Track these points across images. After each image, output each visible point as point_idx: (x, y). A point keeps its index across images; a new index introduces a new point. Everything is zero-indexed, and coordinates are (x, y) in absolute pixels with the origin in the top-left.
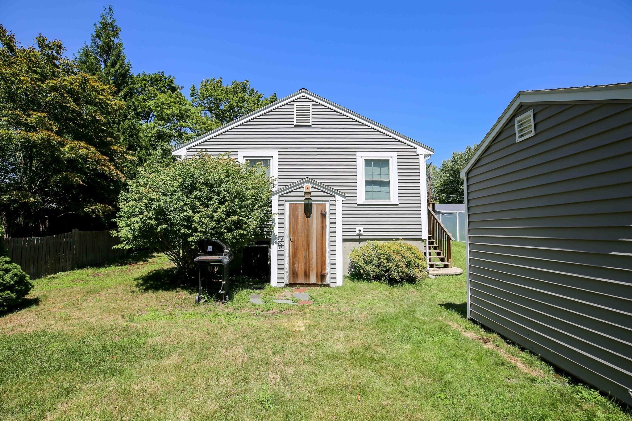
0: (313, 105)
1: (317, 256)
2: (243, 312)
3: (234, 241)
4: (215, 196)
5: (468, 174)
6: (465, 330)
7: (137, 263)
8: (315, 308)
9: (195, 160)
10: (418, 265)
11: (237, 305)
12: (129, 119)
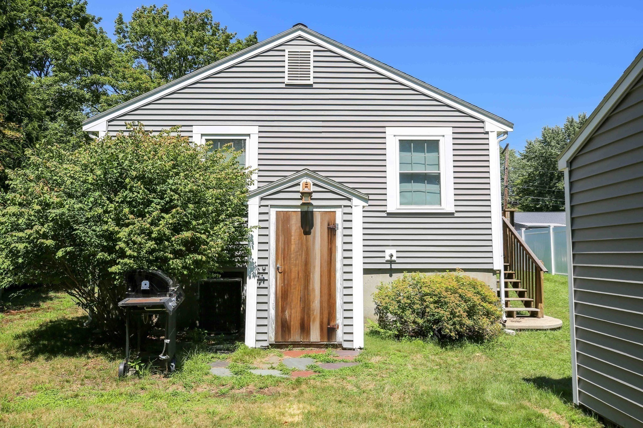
0: (315, 51)
1: (321, 296)
2: (199, 390)
3: (185, 273)
4: (155, 198)
5: (570, 163)
6: (570, 424)
7: (20, 309)
8: (318, 383)
9: (122, 140)
10: (487, 312)
11: (189, 379)
12: (8, 70)
